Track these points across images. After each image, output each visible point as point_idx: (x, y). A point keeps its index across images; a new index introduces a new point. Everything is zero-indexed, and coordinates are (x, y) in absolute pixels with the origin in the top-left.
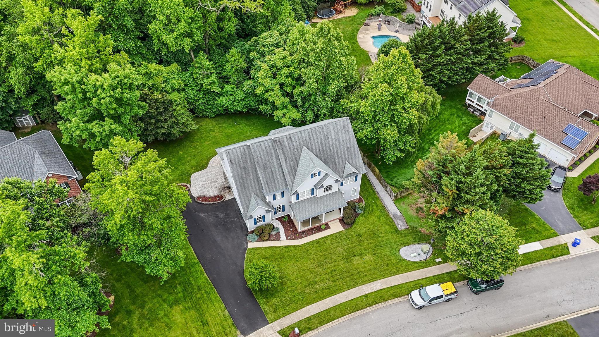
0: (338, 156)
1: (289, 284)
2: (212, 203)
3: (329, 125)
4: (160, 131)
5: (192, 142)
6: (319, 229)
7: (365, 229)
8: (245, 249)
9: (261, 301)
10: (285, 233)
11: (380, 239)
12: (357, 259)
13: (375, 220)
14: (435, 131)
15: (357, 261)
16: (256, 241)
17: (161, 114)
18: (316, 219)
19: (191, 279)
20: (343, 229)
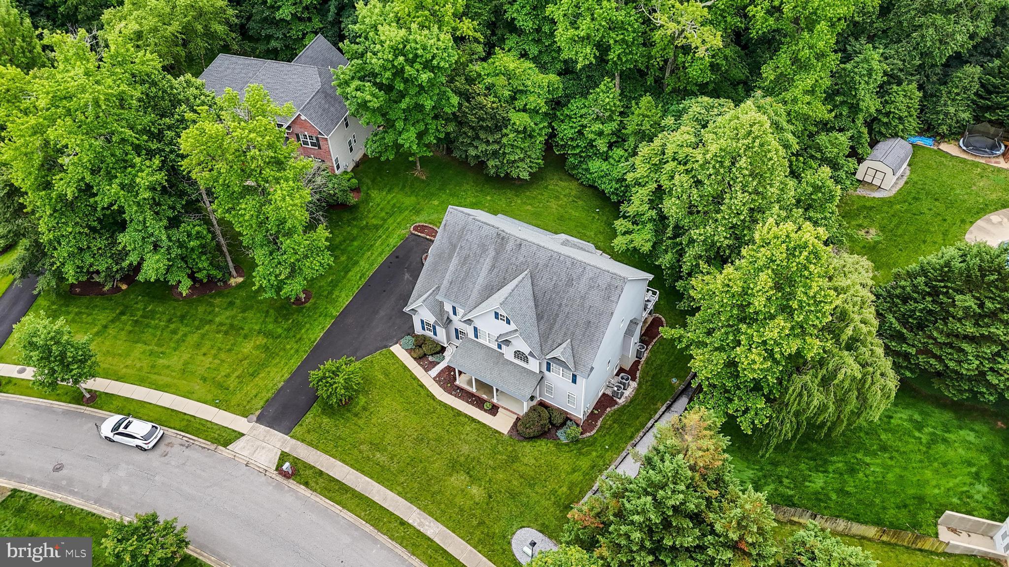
1: (361, 422)
4: (472, 152)
5: (517, 196)
6: (479, 403)
7: (533, 461)
8: (386, 347)
9: (316, 408)
10: (442, 371)
11: (528, 491)
12: (463, 478)
15: (458, 480)
16: (406, 350)
18: (488, 388)
19: (308, 326)
20: (506, 433)
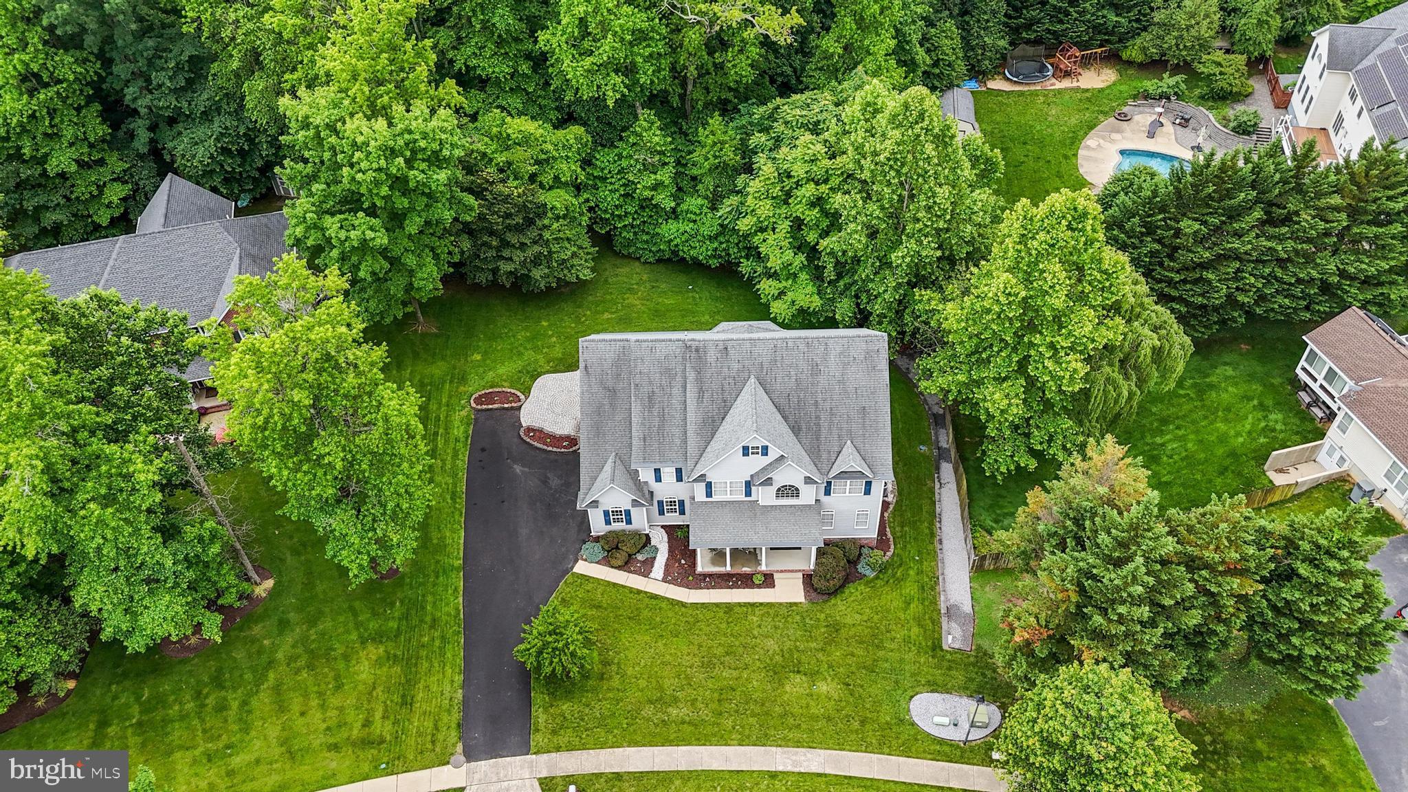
0: (831, 422)
1: (616, 682)
2: (550, 448)
3: (832, 341)
4: (506, 267)
5: (579, 307)
6: (746, 581)
7: (858, 617)
8: (567, 571)
9: (539, 698)
10: (667, 565)
11: (881, 653)
12: (798, 680)
13: (895, 604)
14: (1178, 428)
15: (795, 686)
16: (597, 563)
17: (518, 229)
18: (751, 555)
19: (430, 598)
20: (802, 600)
